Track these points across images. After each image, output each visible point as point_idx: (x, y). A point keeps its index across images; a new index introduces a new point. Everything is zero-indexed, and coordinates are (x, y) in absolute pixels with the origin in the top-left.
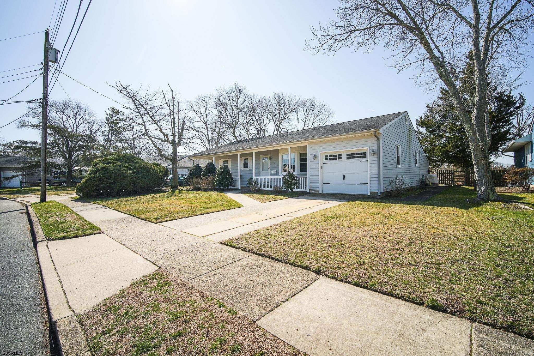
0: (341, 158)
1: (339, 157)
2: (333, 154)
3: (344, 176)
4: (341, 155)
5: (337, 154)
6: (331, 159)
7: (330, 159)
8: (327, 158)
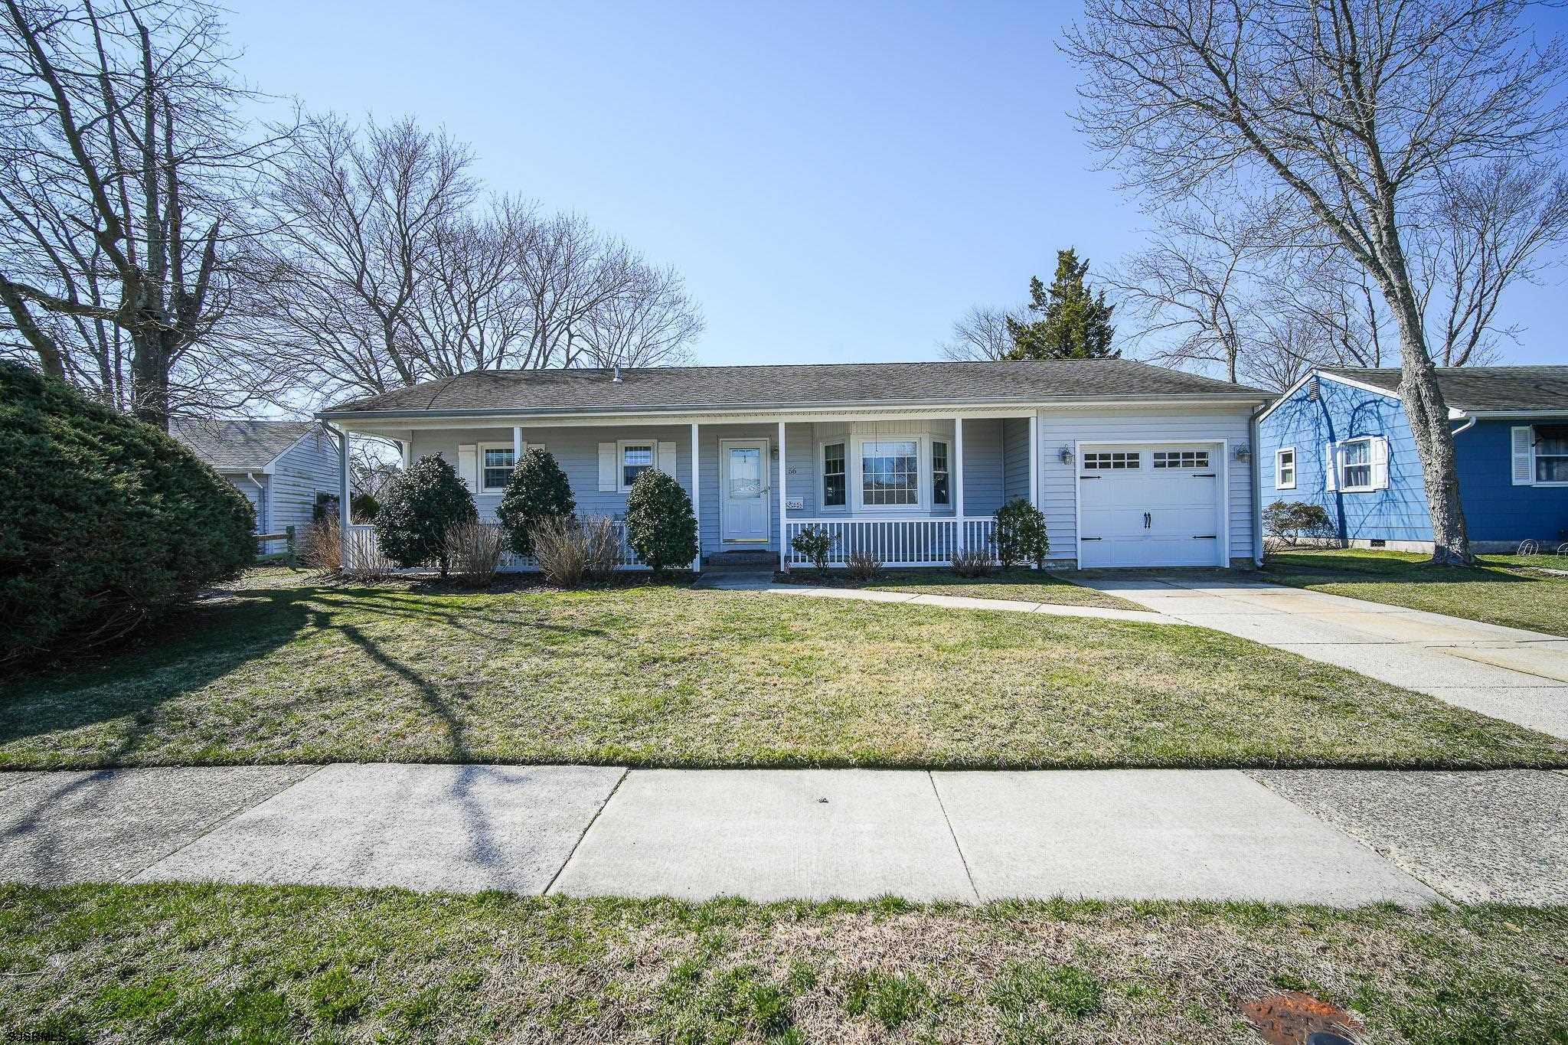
0: (1136, 465)
1: (1127, 461)
2: (1112, 451)
3: (1148, 517)
4: (1136, 456)
5: (1126, 451)
6: (1107, 465)
7: (1102, 466)
8: (1090, 461)
